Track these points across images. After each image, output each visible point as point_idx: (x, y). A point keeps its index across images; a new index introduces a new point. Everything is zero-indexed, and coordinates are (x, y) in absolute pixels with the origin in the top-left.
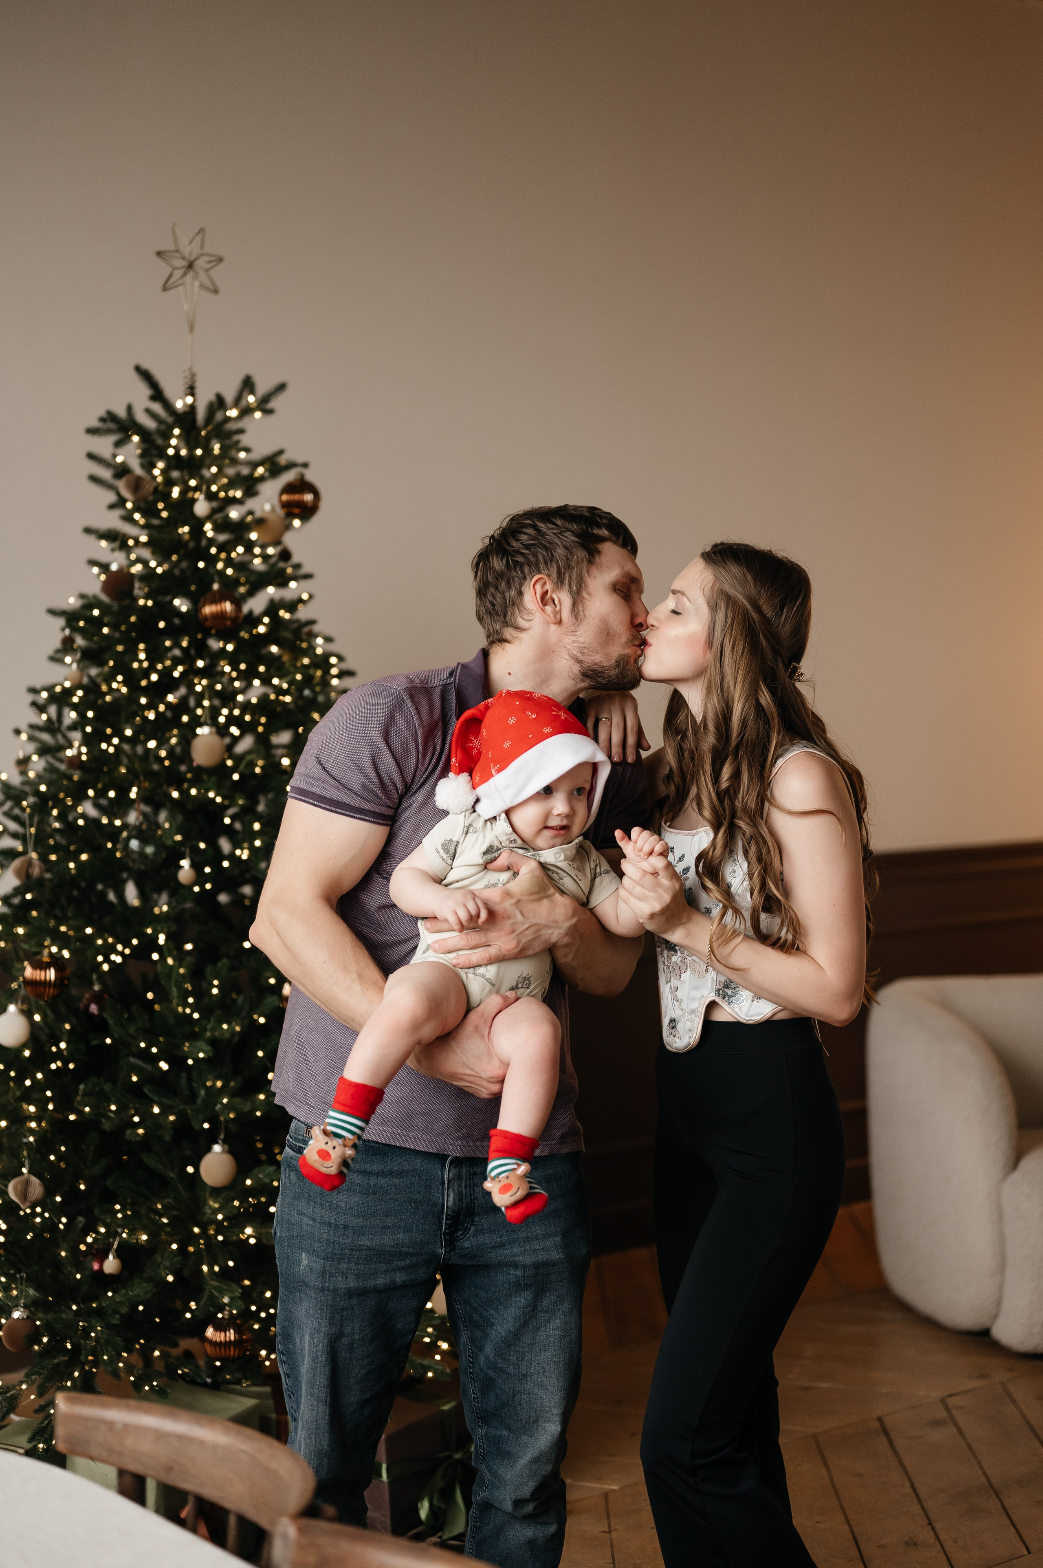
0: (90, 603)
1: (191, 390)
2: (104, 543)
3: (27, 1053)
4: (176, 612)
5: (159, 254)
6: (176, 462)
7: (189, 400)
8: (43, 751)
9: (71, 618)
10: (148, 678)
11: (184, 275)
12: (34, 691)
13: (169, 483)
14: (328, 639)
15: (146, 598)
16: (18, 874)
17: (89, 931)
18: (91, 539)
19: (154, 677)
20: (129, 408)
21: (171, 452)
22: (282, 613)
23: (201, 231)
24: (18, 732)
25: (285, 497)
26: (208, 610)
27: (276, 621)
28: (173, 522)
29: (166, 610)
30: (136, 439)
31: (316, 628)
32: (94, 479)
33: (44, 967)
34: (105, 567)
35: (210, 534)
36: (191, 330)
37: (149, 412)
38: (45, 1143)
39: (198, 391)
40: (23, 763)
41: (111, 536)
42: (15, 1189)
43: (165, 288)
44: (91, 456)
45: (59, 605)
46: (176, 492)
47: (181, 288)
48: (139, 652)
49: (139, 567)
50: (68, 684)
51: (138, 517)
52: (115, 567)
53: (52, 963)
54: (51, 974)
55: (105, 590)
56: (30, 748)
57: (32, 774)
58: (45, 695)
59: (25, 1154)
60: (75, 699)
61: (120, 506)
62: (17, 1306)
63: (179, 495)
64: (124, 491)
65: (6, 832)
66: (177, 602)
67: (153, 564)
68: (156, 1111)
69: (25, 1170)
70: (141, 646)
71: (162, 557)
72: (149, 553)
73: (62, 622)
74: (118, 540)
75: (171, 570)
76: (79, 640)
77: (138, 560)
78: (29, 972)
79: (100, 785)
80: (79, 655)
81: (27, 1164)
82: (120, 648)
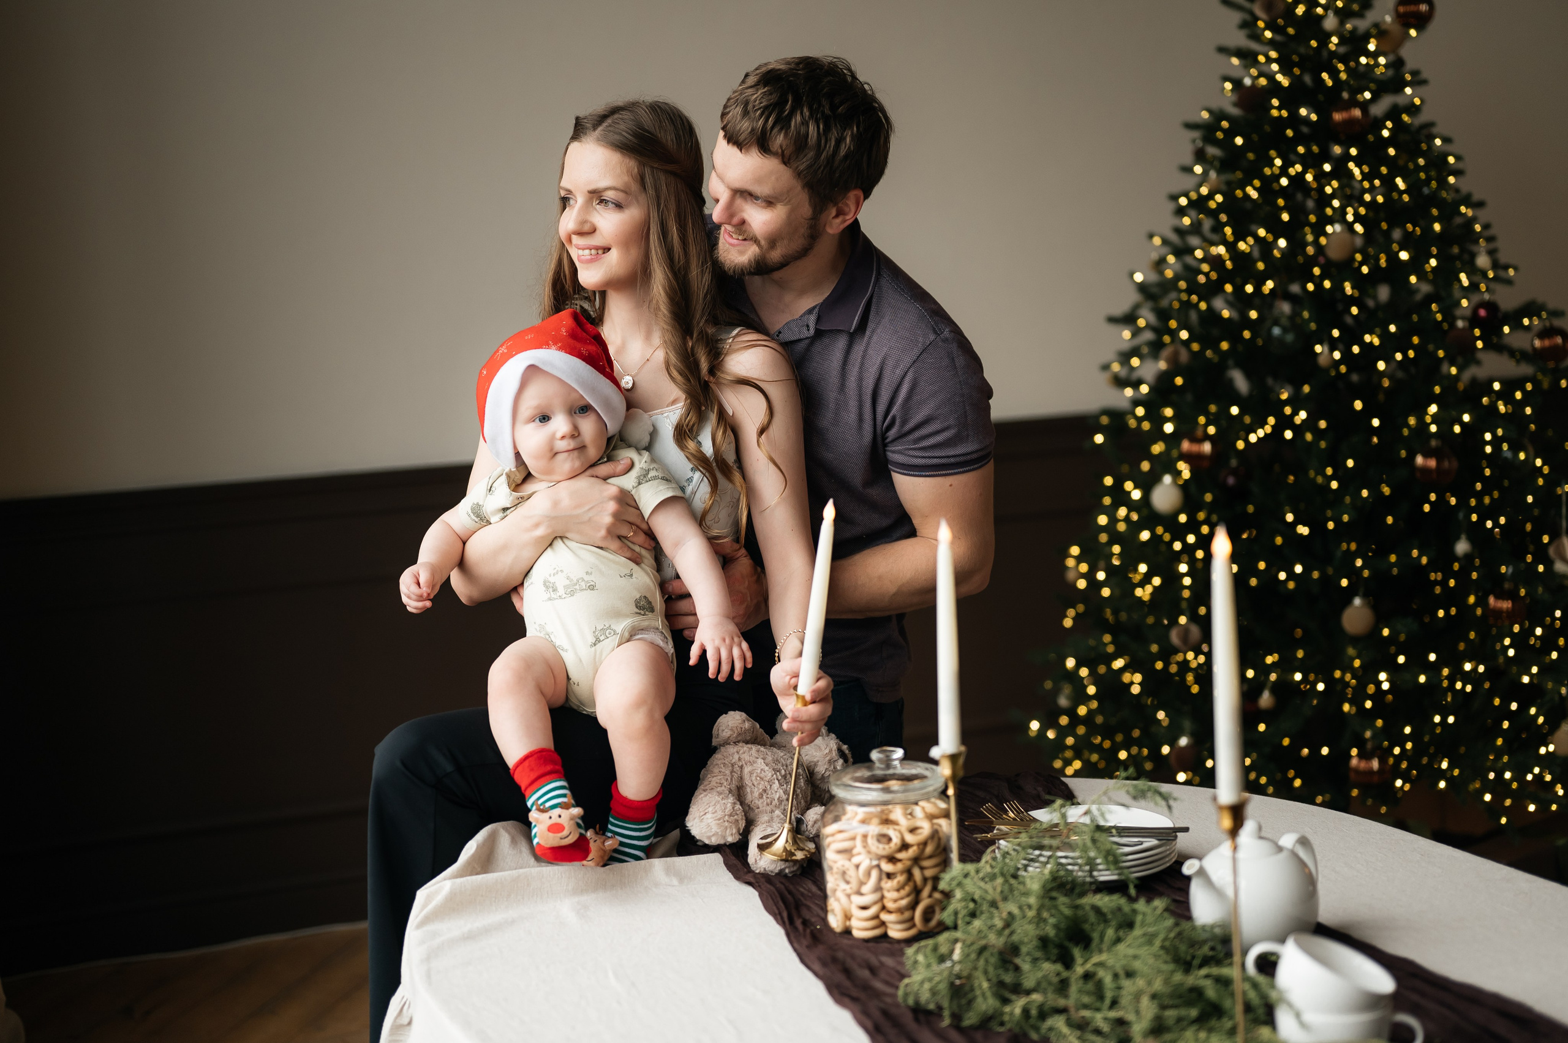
0: (1218, 116)
2: (1235, 61)
3: (1182, 518)
4: (1306, 121)
8: (1178, 252)
9: (1208, 131)
10: (1278, 181)
12: (1175, 198)
13: (1296, 2)
14: (1445, 140)
15: (1279, 108)
16: (1168, 360)
17: (1235, 410)
18: (1221, 58)
19: (1285, 181)
22: (1405, 118)
24: (1151, 236)
25: (1401, 9)
26: (1337, 117)
27: (1399, 126)
28: (1302, 37)
29: (1295, 120)
31: (1435, 130)
33: (1201, 440)
34: (1237, 83)
35: (1332, 47)
40: (1161, 263)
42: (1177, 636)
45: (1192, 118)
46: (1300, 10)
48: (1273, 160)
49: (1263, 81)
50: (1204, 191)
51: (1268, 34)
52: (1248, 81)
53: (1207, 437)
54: (1207, 447)
55: (1236, 105)
56: (1164, 250)
57: (1169, 273)
58: (1183, 201)
59: (1184, 605)
60: (1212, 205)
61: (1249, 25)
62: (1184, 735)
63: (1304, 12)
64: (1258, 11)
65: (1148, 326)
66: (1303, 112)
67: (1279, 77)
68: (1298, 569)
69: (1183, 620)
70: (1273, 153)
71: (1283, 71)
72: (1275, 67)
73: (1196, 134)
74: (1248, 57)
75: (1296, 82)
76: (1212, 151)
77: (1261, 75)
78: (1186, 445)
79: (1238, 281)
80: (1217, 164)
81: (1188, 614)
82: (1251, 156)
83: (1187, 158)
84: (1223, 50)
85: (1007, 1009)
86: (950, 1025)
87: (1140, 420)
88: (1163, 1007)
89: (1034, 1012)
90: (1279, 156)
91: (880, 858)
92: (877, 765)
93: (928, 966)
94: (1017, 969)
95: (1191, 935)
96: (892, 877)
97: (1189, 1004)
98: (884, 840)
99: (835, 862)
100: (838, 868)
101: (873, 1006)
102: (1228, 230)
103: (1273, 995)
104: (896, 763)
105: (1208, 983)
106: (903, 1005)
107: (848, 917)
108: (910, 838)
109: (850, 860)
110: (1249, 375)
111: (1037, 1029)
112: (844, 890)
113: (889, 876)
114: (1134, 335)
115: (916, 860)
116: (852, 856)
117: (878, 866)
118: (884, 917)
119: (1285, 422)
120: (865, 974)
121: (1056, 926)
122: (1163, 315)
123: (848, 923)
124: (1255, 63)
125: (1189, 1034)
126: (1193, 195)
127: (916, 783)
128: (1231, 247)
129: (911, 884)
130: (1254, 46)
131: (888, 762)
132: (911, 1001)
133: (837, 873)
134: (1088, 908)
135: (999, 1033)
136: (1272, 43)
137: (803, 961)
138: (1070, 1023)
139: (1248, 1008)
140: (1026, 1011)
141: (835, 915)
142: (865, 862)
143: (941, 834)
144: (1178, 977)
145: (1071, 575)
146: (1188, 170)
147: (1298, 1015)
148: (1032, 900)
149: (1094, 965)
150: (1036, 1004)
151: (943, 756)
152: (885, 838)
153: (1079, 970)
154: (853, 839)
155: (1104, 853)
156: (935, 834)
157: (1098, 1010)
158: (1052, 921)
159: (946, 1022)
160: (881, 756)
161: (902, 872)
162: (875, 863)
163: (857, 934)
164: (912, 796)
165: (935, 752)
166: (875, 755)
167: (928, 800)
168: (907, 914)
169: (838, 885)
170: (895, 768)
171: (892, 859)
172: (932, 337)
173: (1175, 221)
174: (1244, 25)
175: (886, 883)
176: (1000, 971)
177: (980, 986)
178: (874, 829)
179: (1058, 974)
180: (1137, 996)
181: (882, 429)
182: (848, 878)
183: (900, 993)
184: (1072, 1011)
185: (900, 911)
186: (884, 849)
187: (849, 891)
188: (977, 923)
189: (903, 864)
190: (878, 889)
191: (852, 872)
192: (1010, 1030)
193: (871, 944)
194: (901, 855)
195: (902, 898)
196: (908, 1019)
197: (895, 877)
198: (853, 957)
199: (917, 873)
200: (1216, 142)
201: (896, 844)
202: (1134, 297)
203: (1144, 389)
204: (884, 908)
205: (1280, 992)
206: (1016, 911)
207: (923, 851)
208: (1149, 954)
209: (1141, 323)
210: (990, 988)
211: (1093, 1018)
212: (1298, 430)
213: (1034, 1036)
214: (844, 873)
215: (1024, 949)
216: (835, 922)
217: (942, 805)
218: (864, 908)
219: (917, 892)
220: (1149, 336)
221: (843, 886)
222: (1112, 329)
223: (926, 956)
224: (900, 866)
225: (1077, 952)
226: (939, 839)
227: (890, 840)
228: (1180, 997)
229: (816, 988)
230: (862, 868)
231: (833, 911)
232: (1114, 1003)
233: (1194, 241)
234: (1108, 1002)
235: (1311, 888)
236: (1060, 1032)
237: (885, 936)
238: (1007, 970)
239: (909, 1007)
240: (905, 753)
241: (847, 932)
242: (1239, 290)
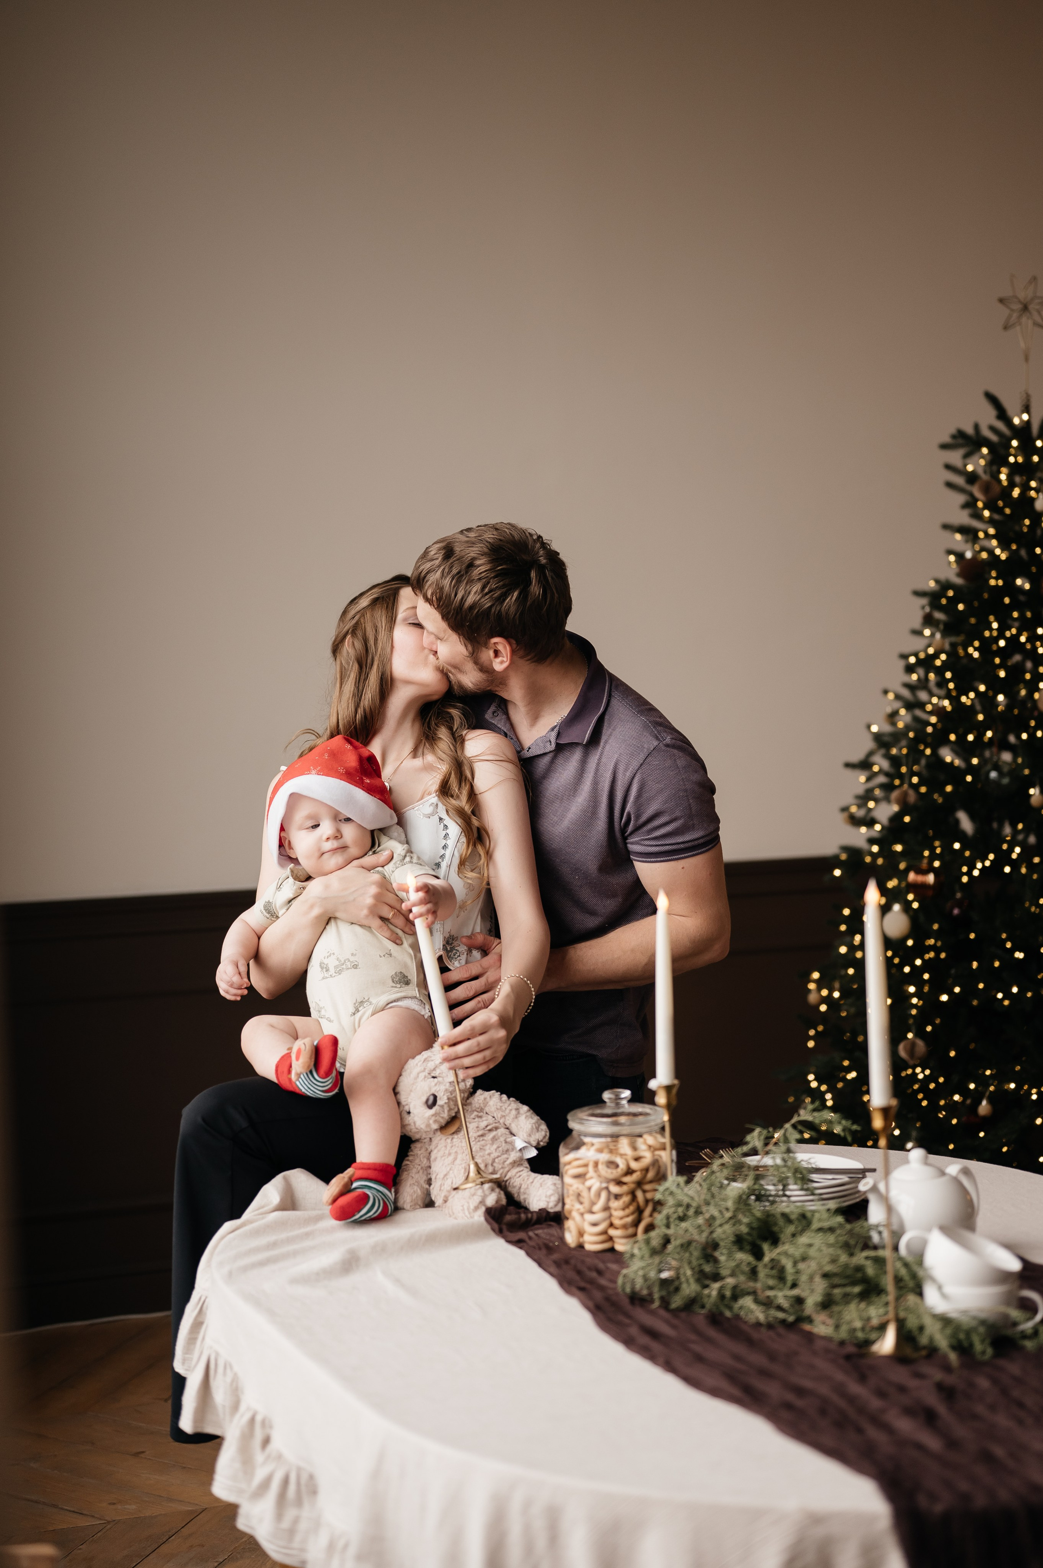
0: (945, 586)
1: (1027, 409)
2: (958, 537)
3: (910, 943)
4: (1020, 589)
5: (1001, 301)
6: (1015, 469)
7: (1025, 417)
8: (910, 706)
9: (933, 598)
10: (997, 643)
11: (1020, 317)
12: (905, 657)
13: (1012, 485)
15: (997, 578)
16: (898, 802)
17: (957, 846)
18: (947, 534)
19: (1002, 643)
20: (977, 427)
21: (1012, 459)
23: (1035, 279)
24: (886, 692)
28: (1016, 517)
29: (1010, 588)
30: (985, 451)
32: (950, 485)
33: (925, 872)
34: (960, 556)
36: (1027, 359)
37: (992, 429)
38: (925, 1015)
39: (1033, 410)
40: (893, 716)
41: (963, 530)
42: (905, 1048)
43: (1006, 328)
44: (948, 467)
45: (921, 587)
46: (1016, 493)
47: (1018, 328)
48: (991, 623)
49: (984, 555)
50: (931, 651)
51: (986, 513)
52: (969, 555)
53: (931, 869)
54: (931, 878)
55: (959, 575)
56: (897, 704)
57: (901, 725)
58: (912, 660)
59: (911, 1021)
60: (938, 663)
61: (970, 504)
62: (911, 1141)
63: (1019, 494)
64: (978, 494)
65: (881, 771)
66: (1019, 582)
67: (998, 551)
68: (1015, 990)
69: (910, 1035)
70: (992, 618)
71: (1004, 546)
72: (994, 542)
73: (924, 601)
74: (969, 533)
75: (1013, 556)
76: (939, 616)
77: (983, 549)
78: (912, 876)
79: (961, 731)
80: (941, 627)
81: (914, 1031)
82: (973, 621)
83: (917, 621)
84: (946, 527)
85: (706, 1291)
86: (660, 1306)
87: (874, 856)
88: (835, 1286)
89: (728, 1293)
90: (996, 620)
91: (609, 1181)
92: (608, 1104)
93: (642, 1258)
94: (716, 1261)
95: (859, 1231)
96: (619, 1197)
97: (854, 1283)
98: (613, 1166)
99: (571, 1186)
100: (573, 1191)
101: (598, 1295)
102: (951, 686)
103: (921, 1273)
104: (624, 1102)
105: (868, 1263)
106: (621, 1293)
107: (581, 1234)
108: (634, 1165)
109: (583, 1183)
110: (972, 817)
111: (730, 1308)
112: (578, 1210)
113: (617, 1197)
114: (868, 779)
115: (639, 1184)
116: (586, 1180)
117: (607, 1188)
118: (612, 1232)
119: (1003, 858)
120: (594, 1275)
121: (749, 1225)
122: (895, 762)
123: (581, 1240)
124: (975, 539)
125: (853, 1306)
126: (922, 655)
127: (641, 1118)
128: (955, 701)
129: (635, 1204)
130: (976, 524)
131: (618, 1098)
132: (628, 1290)
133: (573, 1195)
134: (779, 1216)
135: (700, 1314)
136: (991, 522)
137: (540, 1265)
138: (757, 1301)
139: (898, 1280)
140: (722, 1296)
141: (570, 1232)
142: (595, 1183)
143: (661, 1163)
144: (844, 1258)
145: (813, 998)
146: (918, 633)
147: (940, 1288)
148: (730, 1204)
149: (778, 1254)
150: (730, 1286)
151: (660, 1087)
152: (612, 1164)
153: (766, 1259)
154: (586, 1165)
155: (793, 1170)
156: (656, 1163)
157: (781, 1290)
158: (745, 1220)
159: (657, 1304)
160: (612, 1096)
161: (627, 1194)
162: (604, 1185)
163: (588, 1247)
164: (637, 1130)
165: (653, 1084)
166: (607, 1095)
167: (650, 1133)
168: (631, 1231)
169: (573, 1206)
170: (623, 1106)
171: (619, 1183)
172: (656, 743)
173: (905, 678)
174: (965, 506)
175: (614, 1202)
176: (702, 1261)
177: (685, 1274)
178: (604, 1157)
179: (749, 1264)
180: (811, 1278)
181: (620, 826)
182: (582, 1199)
183: (620, 1281)
184: (759, 1292)
185: (625, 1227)
186: (612, 1173)
187: (582, 1210)
188: (684, 1225)
189: (629, 1186)
190: (607, 1208)
191: (585, 1194)
192: (710, 1311)
193: (600, 1255)
194: (626, 1179)
195: (628, 1216)
196: (626, 1302)
197: (621, 1198)
198: (583, 1262)
199: (639, 1195)
200: (941, 608)
201: (622, 1170)
202: (870, 745)
203: (878, 827)
204: (611, 1225)
205: (925, 1270)
206: (716, 1213)
207: (645, 1176)
208: (822, 1243)
209: (876, 768)
210: (693, 1275)
211: (775, 1296)
212: (1015, 865)
213: (728, 1314)
214: (579, 1195)
215: (722, 1244)
216: (570, 1238)
217: (662, 1140)
218: (595, 1225)
219: (640, 1211)
220: (882, 779)
221: (577, 1206)
222: (849, 773)
223: (640, 1249)
224: (625, 1188)
225: (766, 1247)
226: (659, 1167)
227: (617, 1166)
228: (847, 1277)
229: (550, 1284)
230: (593, 1190)
231: (569, 1228)
232: (794, 1286)
233: (923, 696)
234: (789, 1284)
235: (970, 1210)
236: (749, 1309)
237: (612, 1250)
238: (708, 1261)
239: (625, 1294)
240: (632, 1094)
241: (581, 1246)
242: (962, 738)
